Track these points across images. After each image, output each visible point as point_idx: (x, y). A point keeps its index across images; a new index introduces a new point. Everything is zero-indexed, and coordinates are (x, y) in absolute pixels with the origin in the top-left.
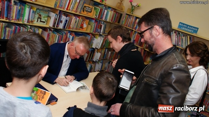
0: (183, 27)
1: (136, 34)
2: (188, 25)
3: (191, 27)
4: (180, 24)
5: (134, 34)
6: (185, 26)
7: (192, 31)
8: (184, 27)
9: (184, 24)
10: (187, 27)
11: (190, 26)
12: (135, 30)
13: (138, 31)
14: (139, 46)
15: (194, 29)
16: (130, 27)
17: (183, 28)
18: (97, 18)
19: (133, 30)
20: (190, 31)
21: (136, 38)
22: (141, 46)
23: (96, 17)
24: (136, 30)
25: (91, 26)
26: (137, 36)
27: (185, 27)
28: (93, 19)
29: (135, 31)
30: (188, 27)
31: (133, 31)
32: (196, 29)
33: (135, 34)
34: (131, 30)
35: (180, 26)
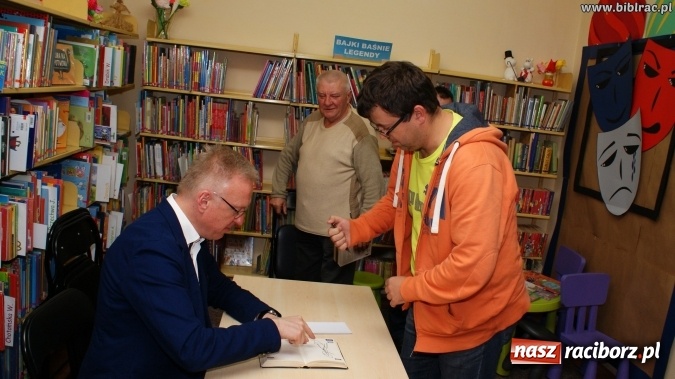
0: (348, 48)
1: (210, 105)
2: (361, 42)
3: (372, 43)
4: (339, 42)
5: (200, 108)
6: (354, 44)
7: (377, 55)
8: (350, 47)
9: (348, 40)
10: (361, 45)
11: (368, 42)
12: (200, 93)
13: (212, 92)
14: (230, 140)
15: (380, 48)
16: (178, 86)
17: (348, 51)
18: (94, 85)
19: (194, 93)
20: (372, 55)
21: (214, 118)
22: (237, 142)
23: (91, 83)
24: (203, 91)
25: (80, 124)
26: (214, 111)
27: (354, 48)
28: (80, 93)
29: (202, 97)
30: (364, 46)
31: (195, 96)
32: (387, 48)
33: (203, 106)
34: (183, 96)
35: (338, 49)
